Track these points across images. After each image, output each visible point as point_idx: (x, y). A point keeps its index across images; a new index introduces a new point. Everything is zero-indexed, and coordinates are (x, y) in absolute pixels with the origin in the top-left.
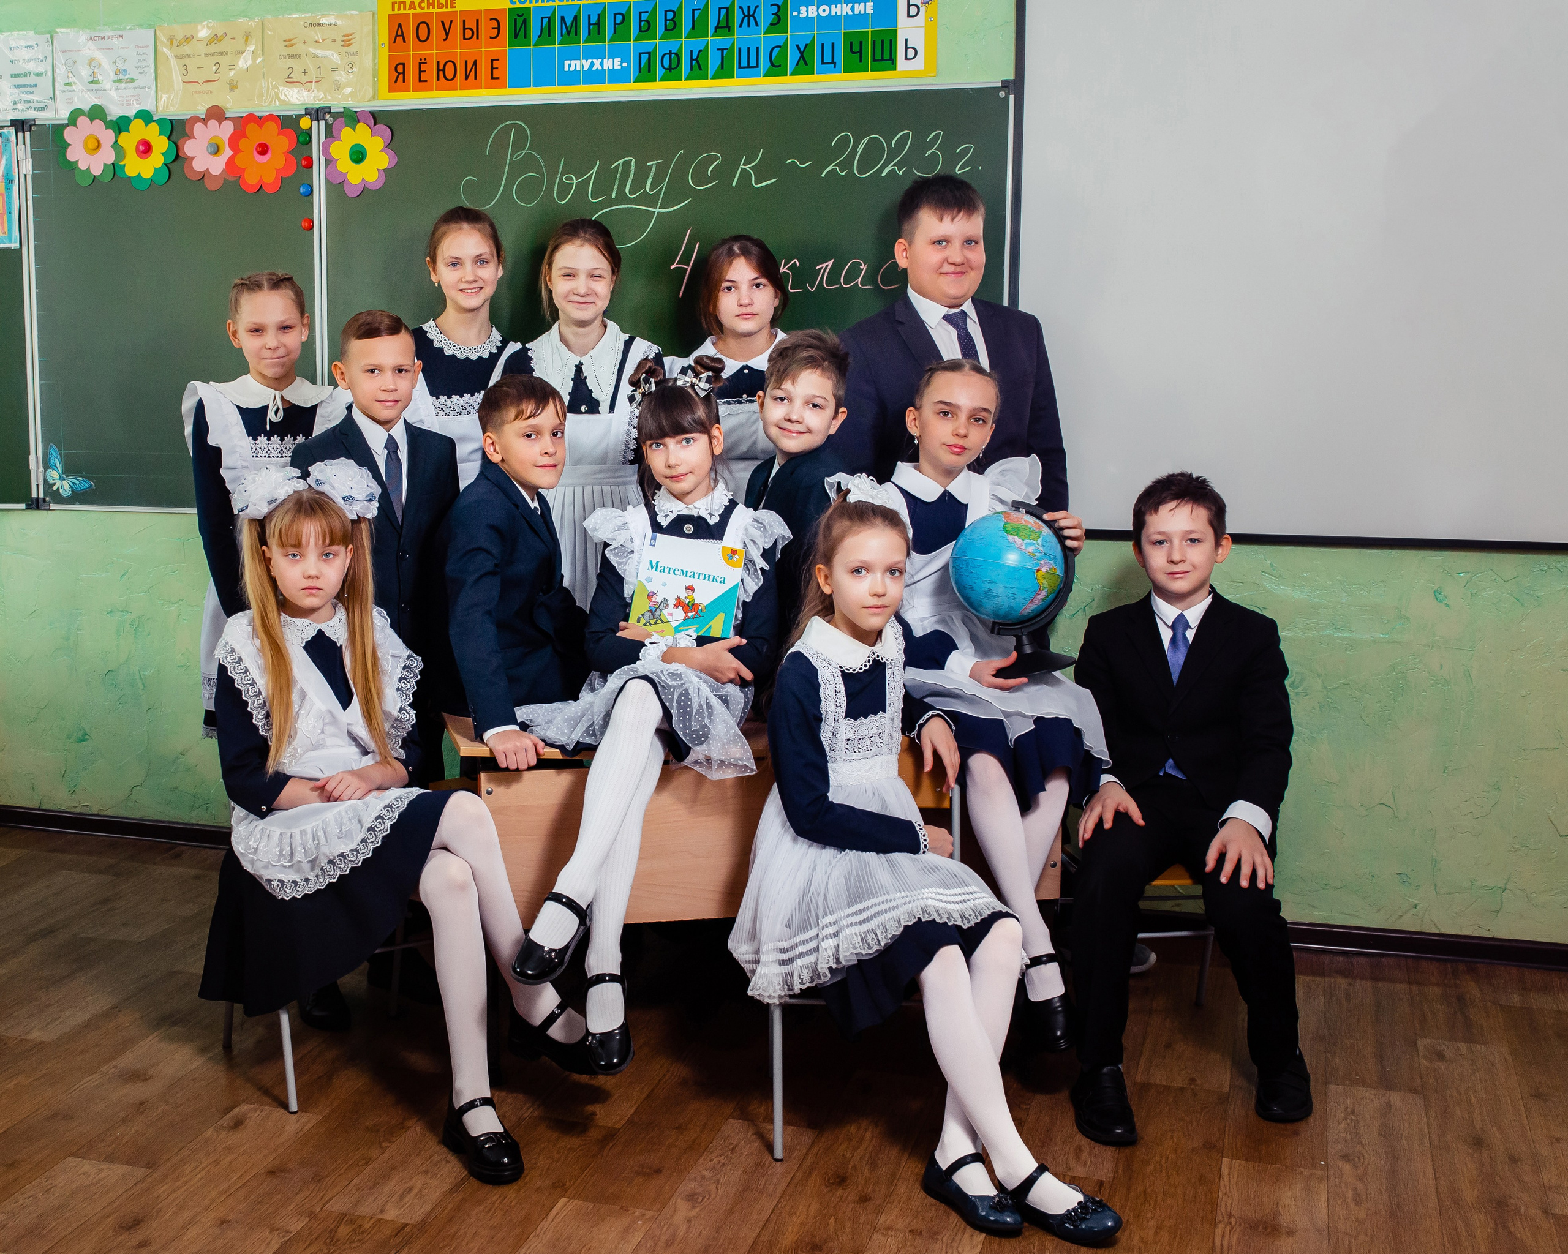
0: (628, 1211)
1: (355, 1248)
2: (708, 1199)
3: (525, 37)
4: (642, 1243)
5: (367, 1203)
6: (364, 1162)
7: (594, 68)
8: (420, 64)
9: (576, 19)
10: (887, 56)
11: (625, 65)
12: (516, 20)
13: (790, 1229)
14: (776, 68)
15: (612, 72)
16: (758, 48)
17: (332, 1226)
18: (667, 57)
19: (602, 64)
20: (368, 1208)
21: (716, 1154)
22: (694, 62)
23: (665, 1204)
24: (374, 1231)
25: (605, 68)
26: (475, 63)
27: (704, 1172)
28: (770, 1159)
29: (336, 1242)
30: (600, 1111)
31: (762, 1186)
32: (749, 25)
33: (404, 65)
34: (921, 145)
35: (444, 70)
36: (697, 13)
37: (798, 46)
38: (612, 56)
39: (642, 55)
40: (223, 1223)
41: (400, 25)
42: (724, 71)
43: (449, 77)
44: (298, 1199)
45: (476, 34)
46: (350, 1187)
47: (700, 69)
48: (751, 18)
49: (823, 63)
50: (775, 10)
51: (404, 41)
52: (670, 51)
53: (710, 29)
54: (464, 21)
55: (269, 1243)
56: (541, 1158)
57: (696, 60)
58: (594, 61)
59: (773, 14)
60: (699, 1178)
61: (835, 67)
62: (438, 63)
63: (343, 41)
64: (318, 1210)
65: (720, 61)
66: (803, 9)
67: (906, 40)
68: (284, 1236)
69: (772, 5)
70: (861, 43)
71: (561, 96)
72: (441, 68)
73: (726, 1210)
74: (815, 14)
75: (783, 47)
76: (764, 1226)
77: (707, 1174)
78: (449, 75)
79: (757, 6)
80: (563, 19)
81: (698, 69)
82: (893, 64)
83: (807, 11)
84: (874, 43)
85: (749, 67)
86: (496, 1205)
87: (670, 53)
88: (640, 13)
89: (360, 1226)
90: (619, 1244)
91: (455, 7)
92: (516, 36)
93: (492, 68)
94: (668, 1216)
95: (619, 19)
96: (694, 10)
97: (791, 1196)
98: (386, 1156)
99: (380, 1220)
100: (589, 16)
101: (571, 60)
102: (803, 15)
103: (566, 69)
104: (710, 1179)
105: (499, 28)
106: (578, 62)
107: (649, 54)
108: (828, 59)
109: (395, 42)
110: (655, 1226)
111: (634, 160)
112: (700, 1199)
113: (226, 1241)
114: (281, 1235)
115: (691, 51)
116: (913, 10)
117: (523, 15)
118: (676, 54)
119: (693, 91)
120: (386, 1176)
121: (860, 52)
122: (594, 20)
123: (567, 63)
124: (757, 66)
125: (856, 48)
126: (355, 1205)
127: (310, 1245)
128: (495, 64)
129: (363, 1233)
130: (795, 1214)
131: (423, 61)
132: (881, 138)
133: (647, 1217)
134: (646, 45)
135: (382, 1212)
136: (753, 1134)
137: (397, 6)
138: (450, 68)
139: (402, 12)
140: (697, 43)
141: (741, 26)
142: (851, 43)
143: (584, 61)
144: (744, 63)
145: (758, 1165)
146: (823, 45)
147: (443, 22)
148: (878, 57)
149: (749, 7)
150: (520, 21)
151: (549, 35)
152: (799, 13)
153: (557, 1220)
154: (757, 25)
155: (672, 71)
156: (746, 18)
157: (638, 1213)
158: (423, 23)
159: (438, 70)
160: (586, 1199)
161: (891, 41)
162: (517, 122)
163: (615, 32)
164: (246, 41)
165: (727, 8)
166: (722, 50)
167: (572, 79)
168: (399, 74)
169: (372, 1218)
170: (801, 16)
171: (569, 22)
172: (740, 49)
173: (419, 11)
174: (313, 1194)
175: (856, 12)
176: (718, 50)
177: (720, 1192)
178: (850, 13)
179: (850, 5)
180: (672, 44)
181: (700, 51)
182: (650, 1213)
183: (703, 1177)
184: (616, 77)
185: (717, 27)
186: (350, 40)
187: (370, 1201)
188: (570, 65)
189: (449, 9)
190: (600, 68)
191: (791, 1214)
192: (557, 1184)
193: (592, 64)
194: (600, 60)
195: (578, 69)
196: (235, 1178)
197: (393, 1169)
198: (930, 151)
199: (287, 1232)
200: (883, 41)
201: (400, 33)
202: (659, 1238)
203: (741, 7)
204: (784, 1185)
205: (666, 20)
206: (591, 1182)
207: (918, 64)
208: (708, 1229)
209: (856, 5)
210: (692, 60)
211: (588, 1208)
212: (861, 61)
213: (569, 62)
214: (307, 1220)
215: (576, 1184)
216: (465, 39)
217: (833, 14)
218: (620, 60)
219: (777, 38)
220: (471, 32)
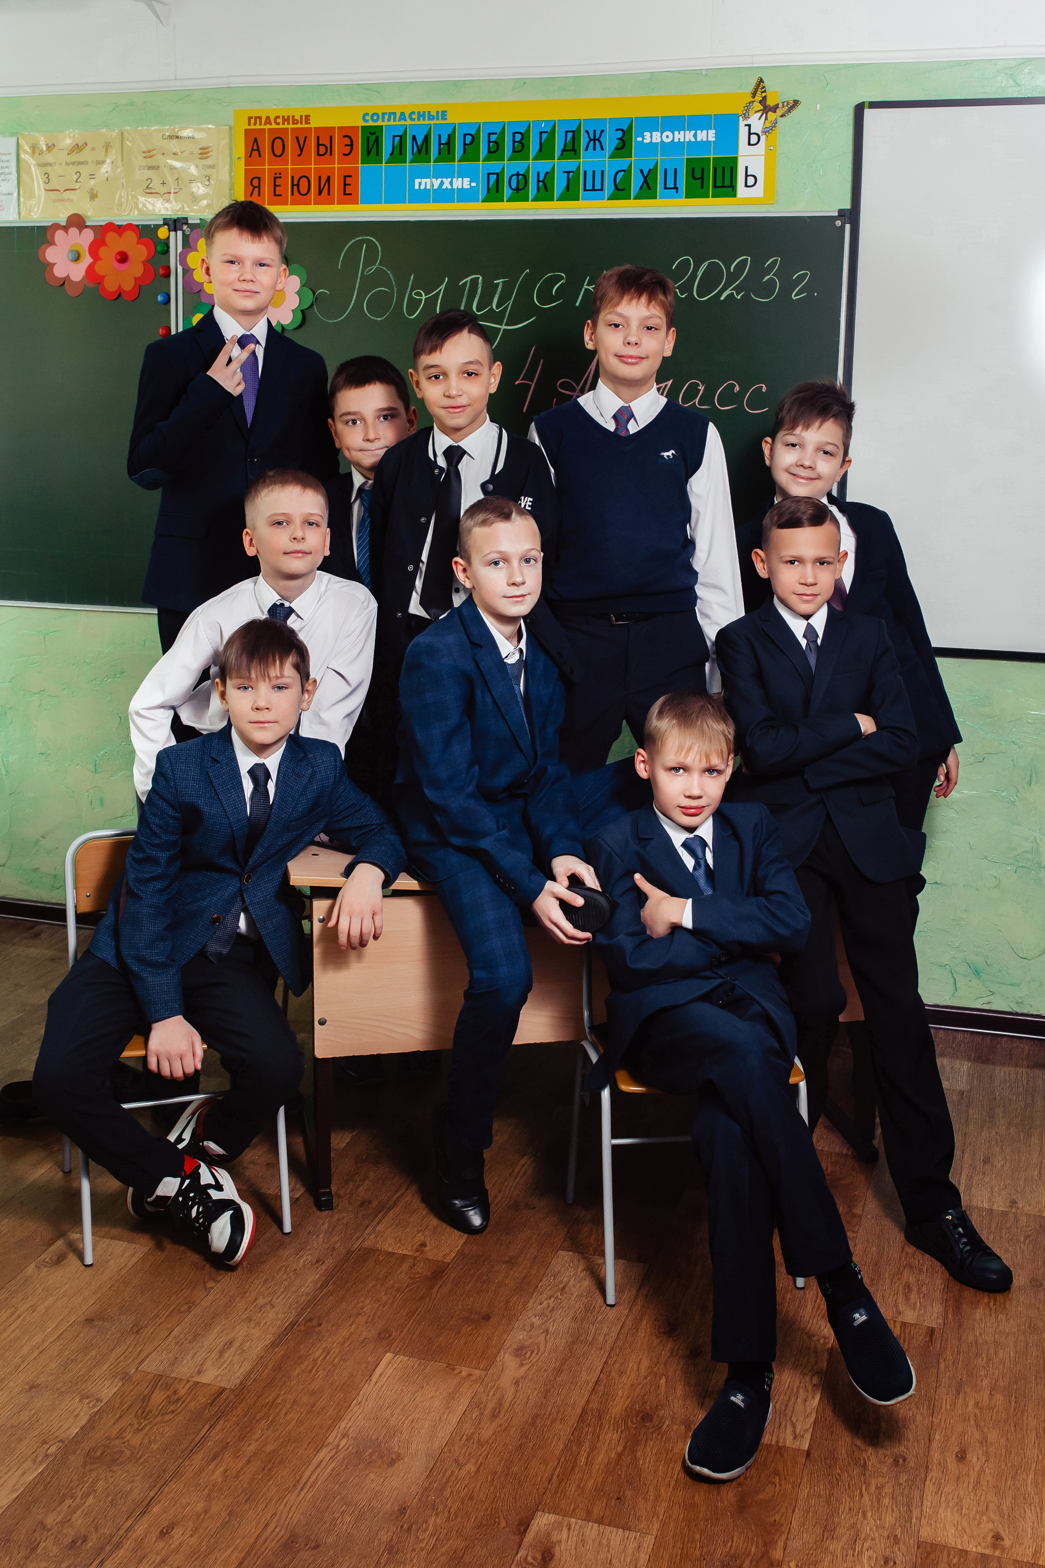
0: (454, 1370)
1: (167, 1421)
2: (537, 1354)
3: (377, 155)
4: (467, 1413)
5: (185, 1362)
6: (186, 1307)
7: (444, 187)
8: (275, 178)
9: (427, 138)
10: (727, 183)
11: (474, 184)
12: (368, 138)
13: (620, 1393)
14: (620, 191)
15: (461, 191)
16: (602, 172)
17: (146, 1392)
18: (514, 179)
19: (451, 183)
20: (184, 1370)
21: (545, 1296)
22: (541, 184)
23: (492, 1361)
24: (189, 1398)
25: (455, 187)
26: (328, 179)
27: (533, 1318)
28: (600, 1301)
29: (148, 1414)
30: (431, 1240)
31: (591, 1337)
32: (594, 149)
33: (259, 178)
34: (758, 270)
35: (298, 185)
36: (544, 136)
37: (641, 171)
38: (462, 176)
39: (491, 176)
40: (31, 1388)
41: (256, 140)
42: (570, 193)
43: (304, 191)
44: (113, 1357)
45: (329, 150)
46: (170, 1339)
47: (547, 190)
48: (597, 142)
49: (665, 188)
50: (620, 134)
51: (260, 156)
52: (518, 172)
53: (557, 153)
54: (318, 138)
55: (77, 1416)
56: (368, 1301)
57: (543, 181)
58: (444, 180)
59: (618, 139)
60: (528, 1327)
61: (677, 192)
62: (293, 178)
63: (200, 154)
64: (133, 1371)
65: (566, 183)
66: (647, 134)
67: (747, 168)
68: (94, 1406)
69: (617, 130)
70: (703, 169)
71: (411, 213)
72: (295, 183)
73: (554, 1368)
74: (659, 140)
75: (627, 172)
76: (594, 1389)
77: (536, 1321)
78: (303, 189)
79: (603, 131)
80: (414, 138)
81: (545, 190)
82: (733, 191)
83: (651, 137)
84: (715, 169)
85: (593, 189)
86: (319, 1362)
87: (518, 174)
88: (489, 134)
89: (175, 1392)
90: (443, 1414)
91: (309, 123)
92: (369, 153)
93: (345, 185)
94: (495, 1377)
95: (469, 139)
96: (541, 133)
97: (621, 1349)
98: (210, 1298)
99: (197, 1383)
100: (440, 136)
101: (421, 178)
102: (647, 140)
103: (417, 187)
104: (540, 1327)
105: (351, 145)
106: (428, 181)
107: (497, 174)
108: (670, 184)
109: (250, 156)
110: (481, 1389)
111: (481, 278)
112: (529, 1353)
113: (33, 1412)
114: (91, 1405)
115: (538, 173)
116: (754, 139)
117: (375, 133)
118: (523, 175)
119: (540, 212)
120: (207, 1327)
121: (702, 178)
122: (444, 140)
123: (417, 181)
124: (602, 189)
125: (698, 174)
126: (172, 1364)
127: (120, 1417)
128: (348, 180)
129: (179, 1399)
130: (626, 1373)
131: (278, 175)
132: (720, 263)
133: (474, 1378)
134: (495, 166)
135: (199, 1372)
136: (583, 1270)
137: (253, 121)
138: (304, 183)
139: (258, 127)
140: (544, 166)
141: (586, 150)
142: (693, 169)
143: (434, 180)
144: (589, 186)
145: (588, 1309)
146: (666, 170)
147: (297, 138)
148: (719, 183)
149: (595, 131)
150: (372, 139)
151: (401, 154)
152: (643, 138)
153: (383, 1381)
154: (602, 149)
155: (519, 192)
156: (592, 142)
157: (465, 1372)
158: (278, 138)
159: (293, 185)
160: (411, 1356)
161: (732, 168)
162: (368, 237)
163: (464, 152)
164: (107, 151)
165: (573, 132)
166: (568, 173)
167: (422, 196)
168: (255, 187)
169: (188, 1381)
170: (645, 141)
171: (420, 140)
172: (585, 172)
173: (274, 126)
174: (130, 1350)
175: (699, 139)
176: (564, 172)
177: (549, 1345)
178: (693, 140)
179: (693, 132)
180: (519, 166)
181: (547, 173)
182: (477, 1373)
183: (532, 1325)
184: (464, 196)
185: (563, 150)
186: (207, 153)
187: (188, 1358)
188: (420, 184)
189: (304, 126)
190: (449, 187)
191: (621, 1373)
192: (382, 1336)
193: (442, 183)
194: (449, 180)
195: (428, 187)
196: (50, 1330)
197: (215, 1316)
198: (768, 277)
199: (98, 1400)
200: (724, 168)
201: (255, 148)
202: (485, 1406)
203: (587, 132)
204: (614, 1335)
205: (514, 142)
206: (417, 1333)
207: (758, 191)
208: (535, 1394)
209: (699, 132)
210: (538, 181)
211: (413, 1366)
212: (702, 187)
213: (420, 180)
214: (120, 1384)
215: (403, 1335)
216: (318, 154)
217: (676, 140)
218: (469, 179)
219: (622, 163)
220: (325, 148)
